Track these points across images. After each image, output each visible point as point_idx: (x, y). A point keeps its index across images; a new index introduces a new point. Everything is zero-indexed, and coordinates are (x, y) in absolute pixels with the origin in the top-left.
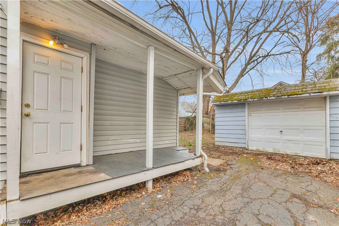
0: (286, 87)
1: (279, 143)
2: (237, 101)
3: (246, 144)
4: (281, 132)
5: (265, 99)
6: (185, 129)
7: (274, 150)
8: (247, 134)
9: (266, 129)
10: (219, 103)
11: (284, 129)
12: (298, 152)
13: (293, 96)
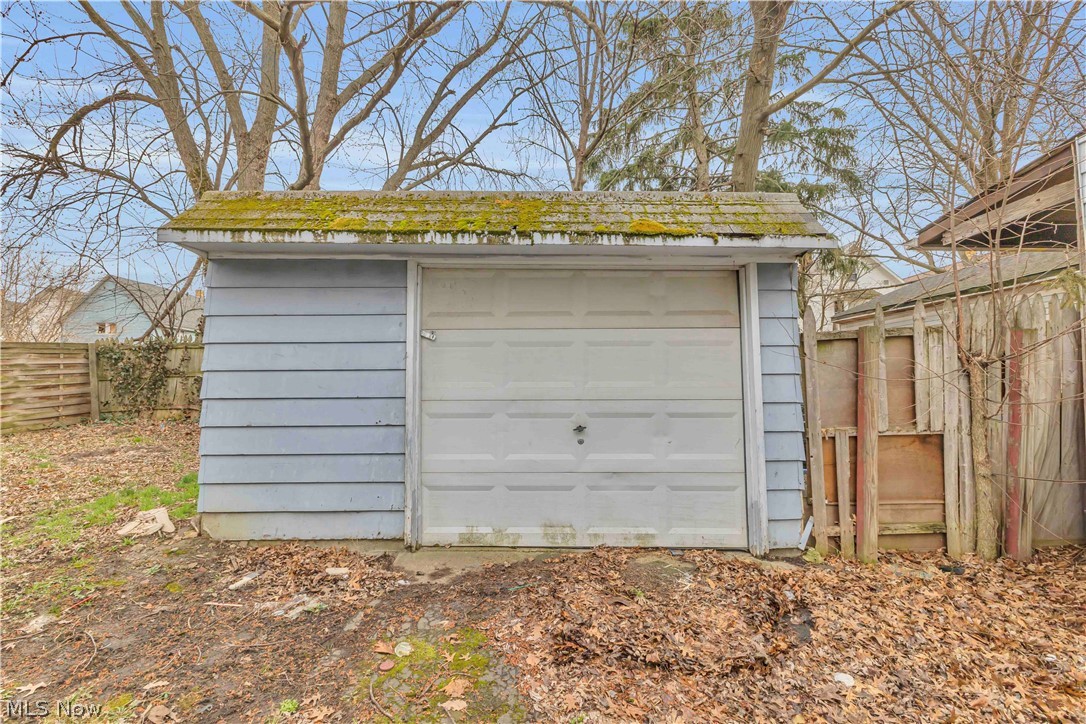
0: (606, 201)
1: (570, 488)
2: (352, 239)
3: (408, 513)
4: (580, 429)
5: (516, 241)
6: (84, 409)
7: (550, 531)
8: (413, 451)
9: (511, 416)
10: (228, 238)
11: (592, 415)
12: (651, 531)
13: (648, 242)
